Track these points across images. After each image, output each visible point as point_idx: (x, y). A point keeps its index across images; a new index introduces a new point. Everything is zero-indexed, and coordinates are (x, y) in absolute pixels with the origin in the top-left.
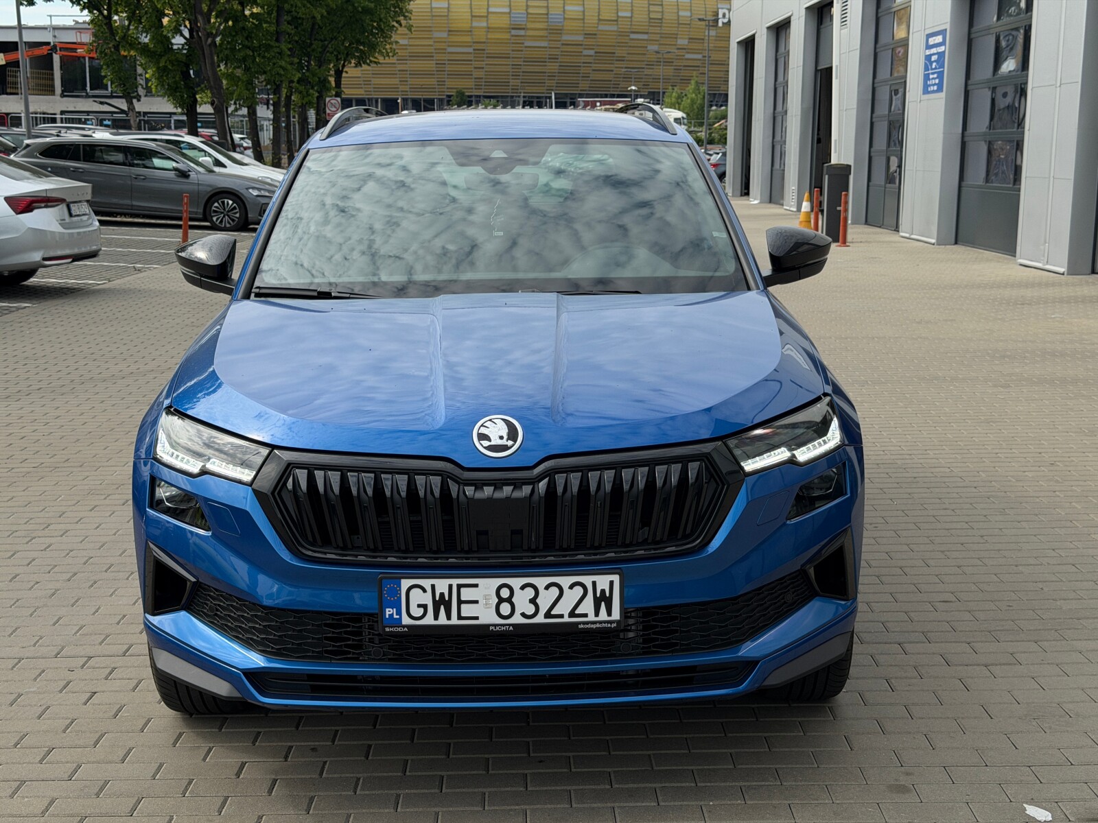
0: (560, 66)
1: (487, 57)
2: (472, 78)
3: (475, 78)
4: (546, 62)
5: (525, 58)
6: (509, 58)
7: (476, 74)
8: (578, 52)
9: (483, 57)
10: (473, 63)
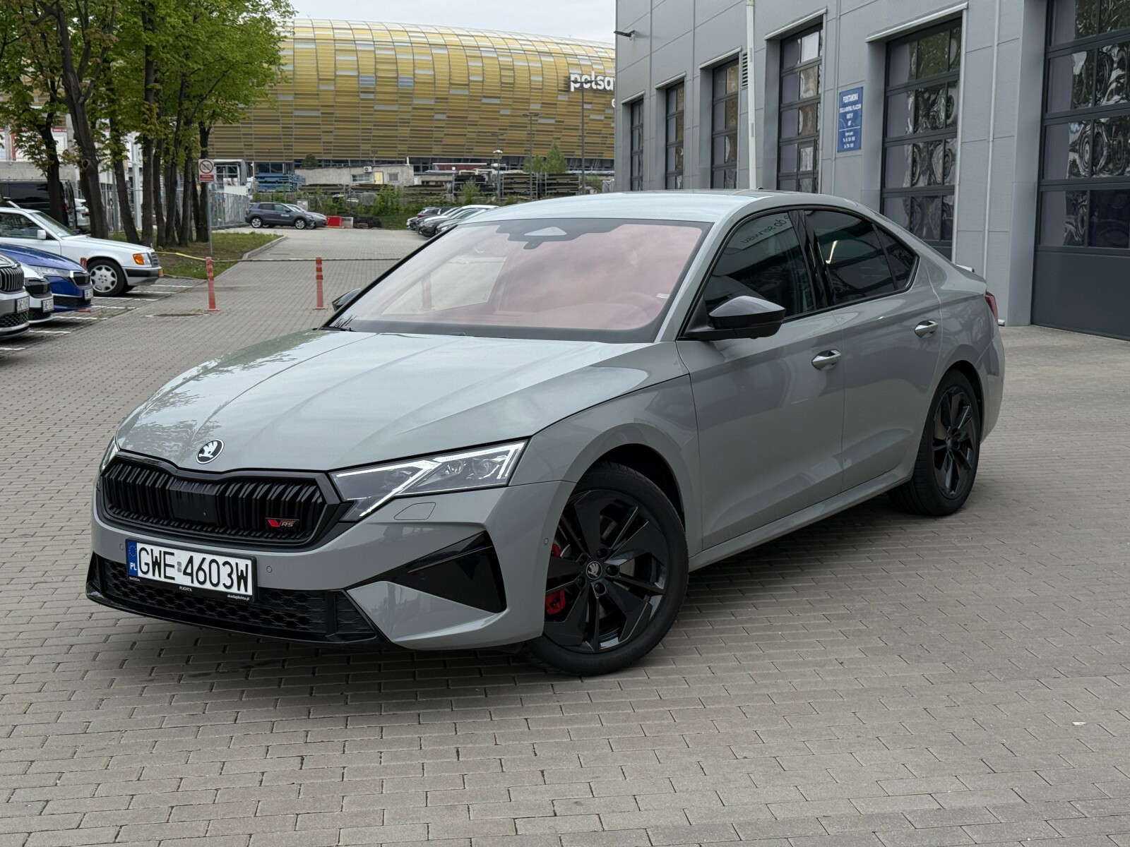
0: (411, 130)
1: (336, 121)
2: (320, 143)
3: (324, 142)
4: (397, 126)
5: (375, 122)
6: (359, 122)
7: (325, 138)
8: (430, 116)
9: (332, 121)
10: (321, 126)
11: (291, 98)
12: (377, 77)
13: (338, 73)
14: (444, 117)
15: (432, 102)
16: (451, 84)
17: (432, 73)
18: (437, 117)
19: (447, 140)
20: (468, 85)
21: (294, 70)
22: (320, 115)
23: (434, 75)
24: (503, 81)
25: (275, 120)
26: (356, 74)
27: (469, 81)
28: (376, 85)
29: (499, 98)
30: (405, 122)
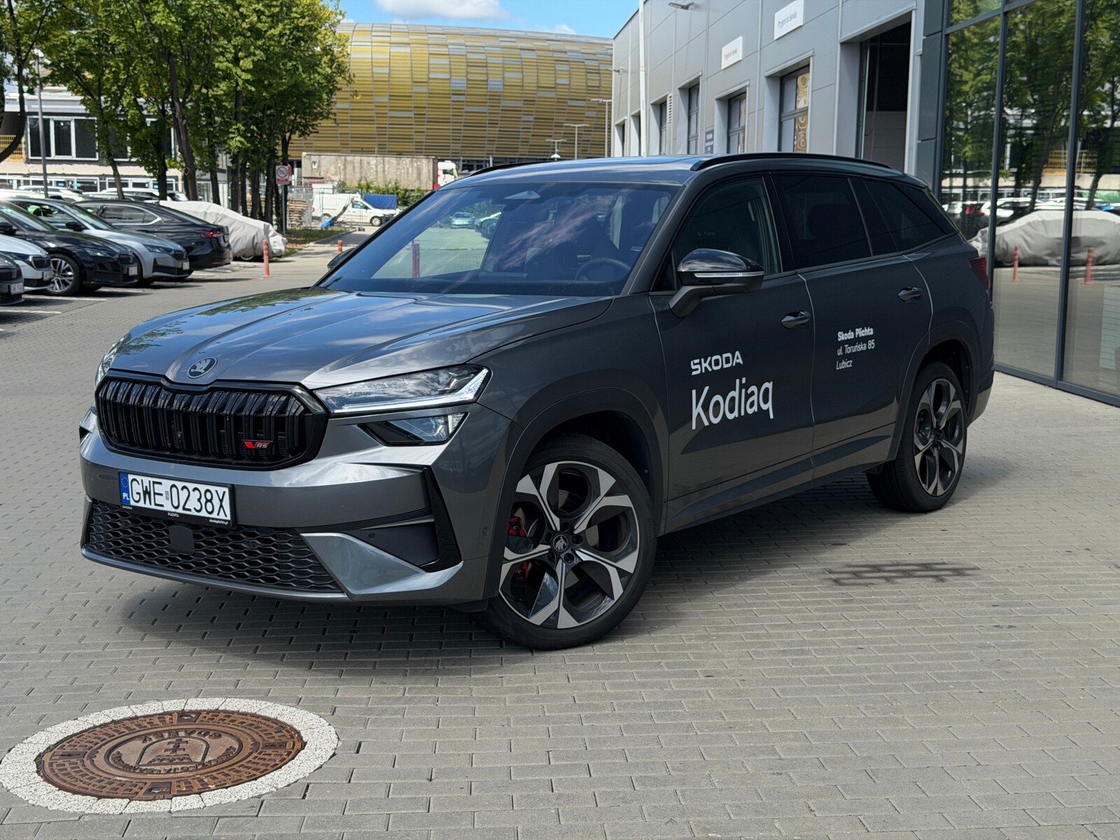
11: (386, 99)
12: (468, 80)
13: (431, 76)
14: (531, 118)
15: (520, 104)
16: (539, 87)
17: (519, 75)
18: (525, 118)
19: (533, 141)
20: (554, 88)
21: (389, 73)
22: (413, 116)
23: (523, 78)
24: (589, 84)
25: (370, 120)
26: (447, 76)
27: (556, 84)
28: (467, 87)
29: (585, 100)
30: (493, 123)
